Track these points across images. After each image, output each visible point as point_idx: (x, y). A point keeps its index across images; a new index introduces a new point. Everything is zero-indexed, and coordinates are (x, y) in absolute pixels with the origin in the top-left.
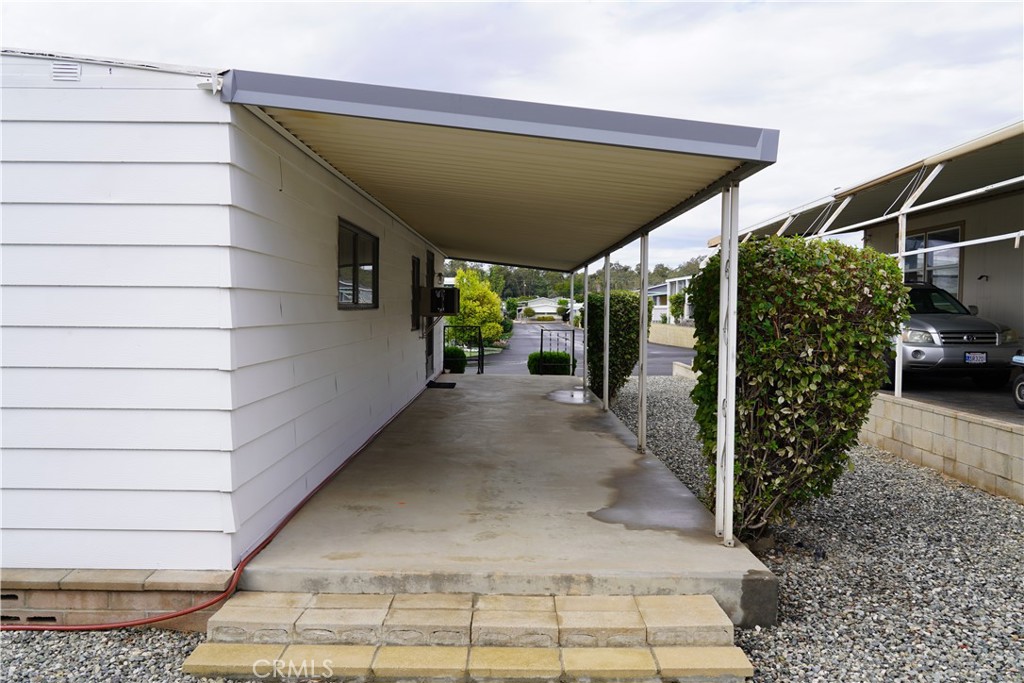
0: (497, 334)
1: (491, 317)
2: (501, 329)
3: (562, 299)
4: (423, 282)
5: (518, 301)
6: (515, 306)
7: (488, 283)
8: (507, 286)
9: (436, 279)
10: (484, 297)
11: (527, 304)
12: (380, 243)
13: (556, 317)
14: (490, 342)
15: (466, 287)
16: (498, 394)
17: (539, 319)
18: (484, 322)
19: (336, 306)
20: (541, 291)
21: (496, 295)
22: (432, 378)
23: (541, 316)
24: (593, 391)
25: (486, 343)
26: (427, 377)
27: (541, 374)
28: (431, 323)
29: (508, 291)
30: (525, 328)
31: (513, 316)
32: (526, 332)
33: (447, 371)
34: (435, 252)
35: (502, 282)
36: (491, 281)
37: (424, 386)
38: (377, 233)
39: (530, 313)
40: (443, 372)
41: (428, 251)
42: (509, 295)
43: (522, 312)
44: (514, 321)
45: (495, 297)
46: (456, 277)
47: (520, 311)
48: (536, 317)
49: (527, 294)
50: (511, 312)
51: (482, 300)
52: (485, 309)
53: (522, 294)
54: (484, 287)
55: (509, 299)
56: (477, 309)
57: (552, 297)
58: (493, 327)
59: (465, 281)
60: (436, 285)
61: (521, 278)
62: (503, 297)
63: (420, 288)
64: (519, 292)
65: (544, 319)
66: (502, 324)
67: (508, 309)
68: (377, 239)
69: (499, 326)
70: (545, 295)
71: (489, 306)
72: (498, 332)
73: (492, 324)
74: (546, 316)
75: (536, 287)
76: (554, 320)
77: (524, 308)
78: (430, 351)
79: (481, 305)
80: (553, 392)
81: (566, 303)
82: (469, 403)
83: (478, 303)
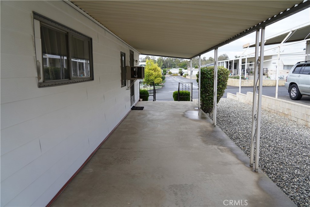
0: (160, 82)
1: (158, 76)
2: (162, 80)
3: (180, 68)
4: (128, 64)
5: (166, 69)
6: (166, 71)
7: (157, 64)
8: (163, 65)
9: (135, 63)
10: (156, 69)
11: (169, 70)
12: (93, 41)
13: (178, 74)
14: (158, 84)
15: (149, 65)
16: (162, 113)
17: (173, 75)
18: (156, 78)
19: (36, 86)
20: (174, 66)
21: (160, 68)
22: (134, 105)
23: (174, 74)
24: (203, 110)
25: (156, 84)
26: (131, 106)
27: (179, 101)
28: (132, 82)
29: (164, 66)
30: (169, 78)
31: (165, 74)
32: (169, 79)
33: (141, 100)
34: (134, 51)
35: (162, 64)
36: (158, 63)
37: (130, 109)
38: (91, 36)
39: (170, 73)
40: (140, 101)
41: (130, 50)
42: (163, 68)
43: (168, 73)
44: (165, 76)
45: (159, 69)
46: (146, 62)
47: (167, 72)
48: (172, 74)
49: (169, 67)
50: (164, 73)
51: (155, 70)
52: (156, 73)
53: (168, 67)
54: (156, 65)
55: (164, 69)
56: (154, 73)
57: (177, 68)
58: (159, 79)
59: (149, 63)
60: (135, 66)
61: (167, 62)
62: (162, 68)
63: (126, 67)
64: (167, 67)
65: (175, 75)
66: (162, 78)
67: (164, 72)
68: (91, 39)
69: (161, 79)
70: (175, 67)
71: (158, 72)
72: (161, 81)
73: (158, 78)
74: (175, 74)
75: (172, 65)
76: (178, 75)
77: (168, 72)
78: (132, 93)
79: (155, 72)
80: (186, 111)
81: (181, 70)
82: (149, 120)
83: (154, 71)
